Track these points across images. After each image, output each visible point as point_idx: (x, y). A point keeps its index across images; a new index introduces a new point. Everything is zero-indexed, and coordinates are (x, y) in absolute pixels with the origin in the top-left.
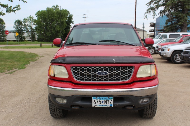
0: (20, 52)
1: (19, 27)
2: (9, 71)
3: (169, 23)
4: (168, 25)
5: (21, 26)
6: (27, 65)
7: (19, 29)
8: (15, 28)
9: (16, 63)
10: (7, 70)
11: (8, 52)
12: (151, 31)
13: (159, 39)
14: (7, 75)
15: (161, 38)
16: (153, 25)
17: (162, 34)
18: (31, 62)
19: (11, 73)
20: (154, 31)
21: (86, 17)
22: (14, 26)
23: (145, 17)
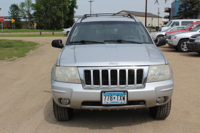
0: (18, 40)
1: (15, 12)
2: (8, 58)
3: (183, 9)
4: (182, 11)
5: (18, 11)
6: (26, 54)
7: (15, 14)
8: (11, 14)
9: (15, 51)
10: (7, 58)
11: (5, 40)
12: (166, 18)
13: (170, 27)
14: (7, 62)
15: (172, 26)
16: (168, 11)
17: (174, 21)
18: (31, 51)
19: (11, 61)
20: (168, 17)
21: (92, 1)
22: (9, 11)
23: (156, 2)
